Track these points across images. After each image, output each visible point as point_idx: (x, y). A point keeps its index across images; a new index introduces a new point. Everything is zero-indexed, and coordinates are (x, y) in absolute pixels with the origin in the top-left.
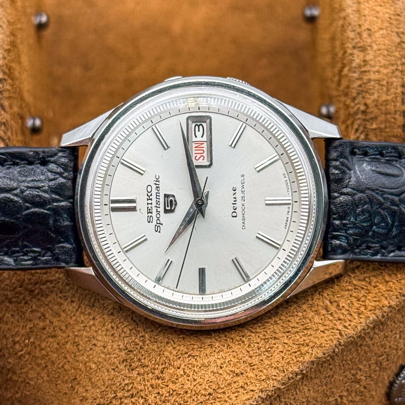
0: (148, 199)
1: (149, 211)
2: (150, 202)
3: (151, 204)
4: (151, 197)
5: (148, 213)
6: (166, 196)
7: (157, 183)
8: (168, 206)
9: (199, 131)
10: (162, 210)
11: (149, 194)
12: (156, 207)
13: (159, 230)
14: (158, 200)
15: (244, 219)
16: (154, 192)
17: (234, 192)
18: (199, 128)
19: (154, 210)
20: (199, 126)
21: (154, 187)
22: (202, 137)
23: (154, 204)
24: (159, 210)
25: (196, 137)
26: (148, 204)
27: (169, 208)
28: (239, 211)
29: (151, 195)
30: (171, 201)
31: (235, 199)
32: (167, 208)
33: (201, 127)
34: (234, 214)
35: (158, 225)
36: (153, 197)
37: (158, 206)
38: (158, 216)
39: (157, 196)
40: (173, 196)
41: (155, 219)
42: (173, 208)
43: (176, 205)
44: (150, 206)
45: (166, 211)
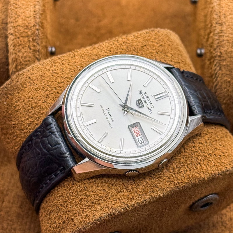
0: (151, 102)
1: (147, 97)
2: (149, 101)
3: (148, 101)
4: (150, 103)
5: (148, 96)
6: (143, 106)
7: (150, 110)
8: (140, 102)
9: (141, 141)
10: (142, 100)
11: (151, 104)
12: (145, 100)
13: (140, 91)
14: (146, 103)
15: (103, 109)
16: (149, 106)
17: (112, 119)
18: (141, 142)
19: (146, 99)
20: (142, 143)
21: (150, 108)
22: (138, 139)
23: (147, 101)
24: (144, 99)
25: (141, 137)
26: (150, 100)
27: (139, 101)
28: (106, 112)
29: (150, 104)
30: (140, 105)
31: (111, 116)
32: (140, 101)
33: (141, 143)
34: (108, 110)
35: (141, 93)
36: (149, 104)
37: (145, 101)
38: (143, 97)
39: (147, 105)
40: (140, 107)
41: (144, 95)
42: (138, 102)
43: (137, 104)
44: (149, 99)
45: (140, 100)
